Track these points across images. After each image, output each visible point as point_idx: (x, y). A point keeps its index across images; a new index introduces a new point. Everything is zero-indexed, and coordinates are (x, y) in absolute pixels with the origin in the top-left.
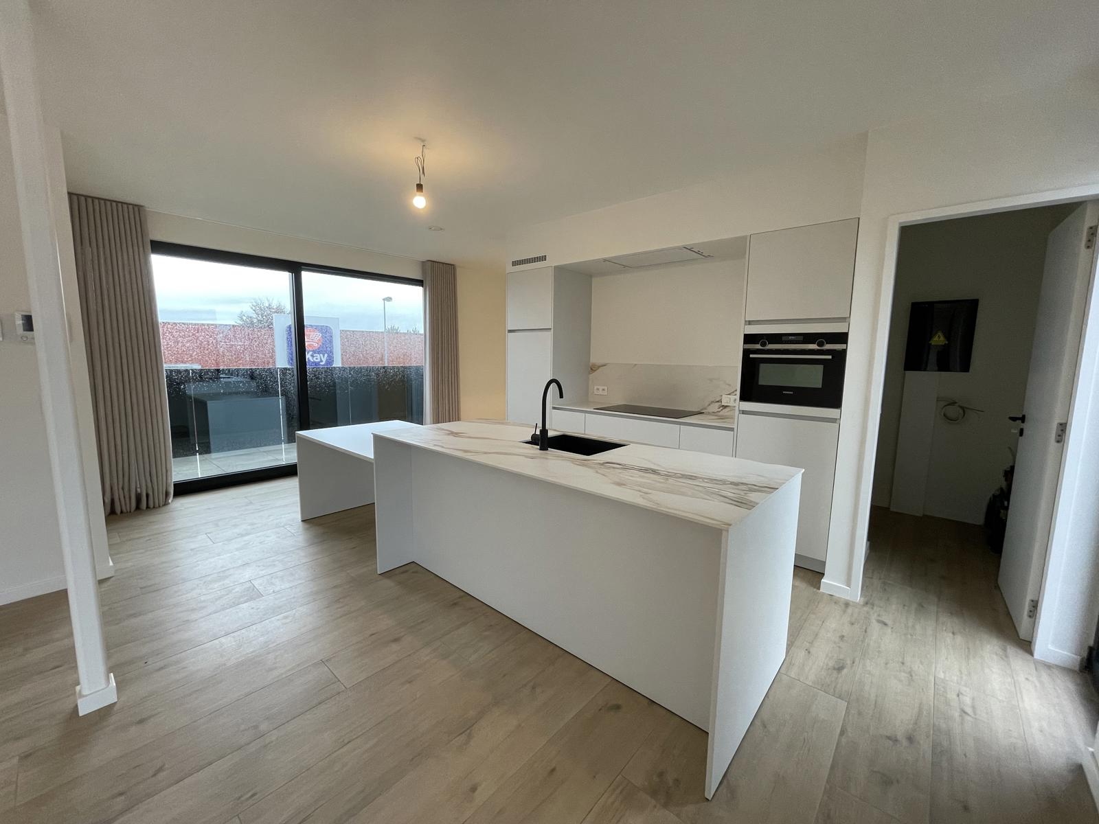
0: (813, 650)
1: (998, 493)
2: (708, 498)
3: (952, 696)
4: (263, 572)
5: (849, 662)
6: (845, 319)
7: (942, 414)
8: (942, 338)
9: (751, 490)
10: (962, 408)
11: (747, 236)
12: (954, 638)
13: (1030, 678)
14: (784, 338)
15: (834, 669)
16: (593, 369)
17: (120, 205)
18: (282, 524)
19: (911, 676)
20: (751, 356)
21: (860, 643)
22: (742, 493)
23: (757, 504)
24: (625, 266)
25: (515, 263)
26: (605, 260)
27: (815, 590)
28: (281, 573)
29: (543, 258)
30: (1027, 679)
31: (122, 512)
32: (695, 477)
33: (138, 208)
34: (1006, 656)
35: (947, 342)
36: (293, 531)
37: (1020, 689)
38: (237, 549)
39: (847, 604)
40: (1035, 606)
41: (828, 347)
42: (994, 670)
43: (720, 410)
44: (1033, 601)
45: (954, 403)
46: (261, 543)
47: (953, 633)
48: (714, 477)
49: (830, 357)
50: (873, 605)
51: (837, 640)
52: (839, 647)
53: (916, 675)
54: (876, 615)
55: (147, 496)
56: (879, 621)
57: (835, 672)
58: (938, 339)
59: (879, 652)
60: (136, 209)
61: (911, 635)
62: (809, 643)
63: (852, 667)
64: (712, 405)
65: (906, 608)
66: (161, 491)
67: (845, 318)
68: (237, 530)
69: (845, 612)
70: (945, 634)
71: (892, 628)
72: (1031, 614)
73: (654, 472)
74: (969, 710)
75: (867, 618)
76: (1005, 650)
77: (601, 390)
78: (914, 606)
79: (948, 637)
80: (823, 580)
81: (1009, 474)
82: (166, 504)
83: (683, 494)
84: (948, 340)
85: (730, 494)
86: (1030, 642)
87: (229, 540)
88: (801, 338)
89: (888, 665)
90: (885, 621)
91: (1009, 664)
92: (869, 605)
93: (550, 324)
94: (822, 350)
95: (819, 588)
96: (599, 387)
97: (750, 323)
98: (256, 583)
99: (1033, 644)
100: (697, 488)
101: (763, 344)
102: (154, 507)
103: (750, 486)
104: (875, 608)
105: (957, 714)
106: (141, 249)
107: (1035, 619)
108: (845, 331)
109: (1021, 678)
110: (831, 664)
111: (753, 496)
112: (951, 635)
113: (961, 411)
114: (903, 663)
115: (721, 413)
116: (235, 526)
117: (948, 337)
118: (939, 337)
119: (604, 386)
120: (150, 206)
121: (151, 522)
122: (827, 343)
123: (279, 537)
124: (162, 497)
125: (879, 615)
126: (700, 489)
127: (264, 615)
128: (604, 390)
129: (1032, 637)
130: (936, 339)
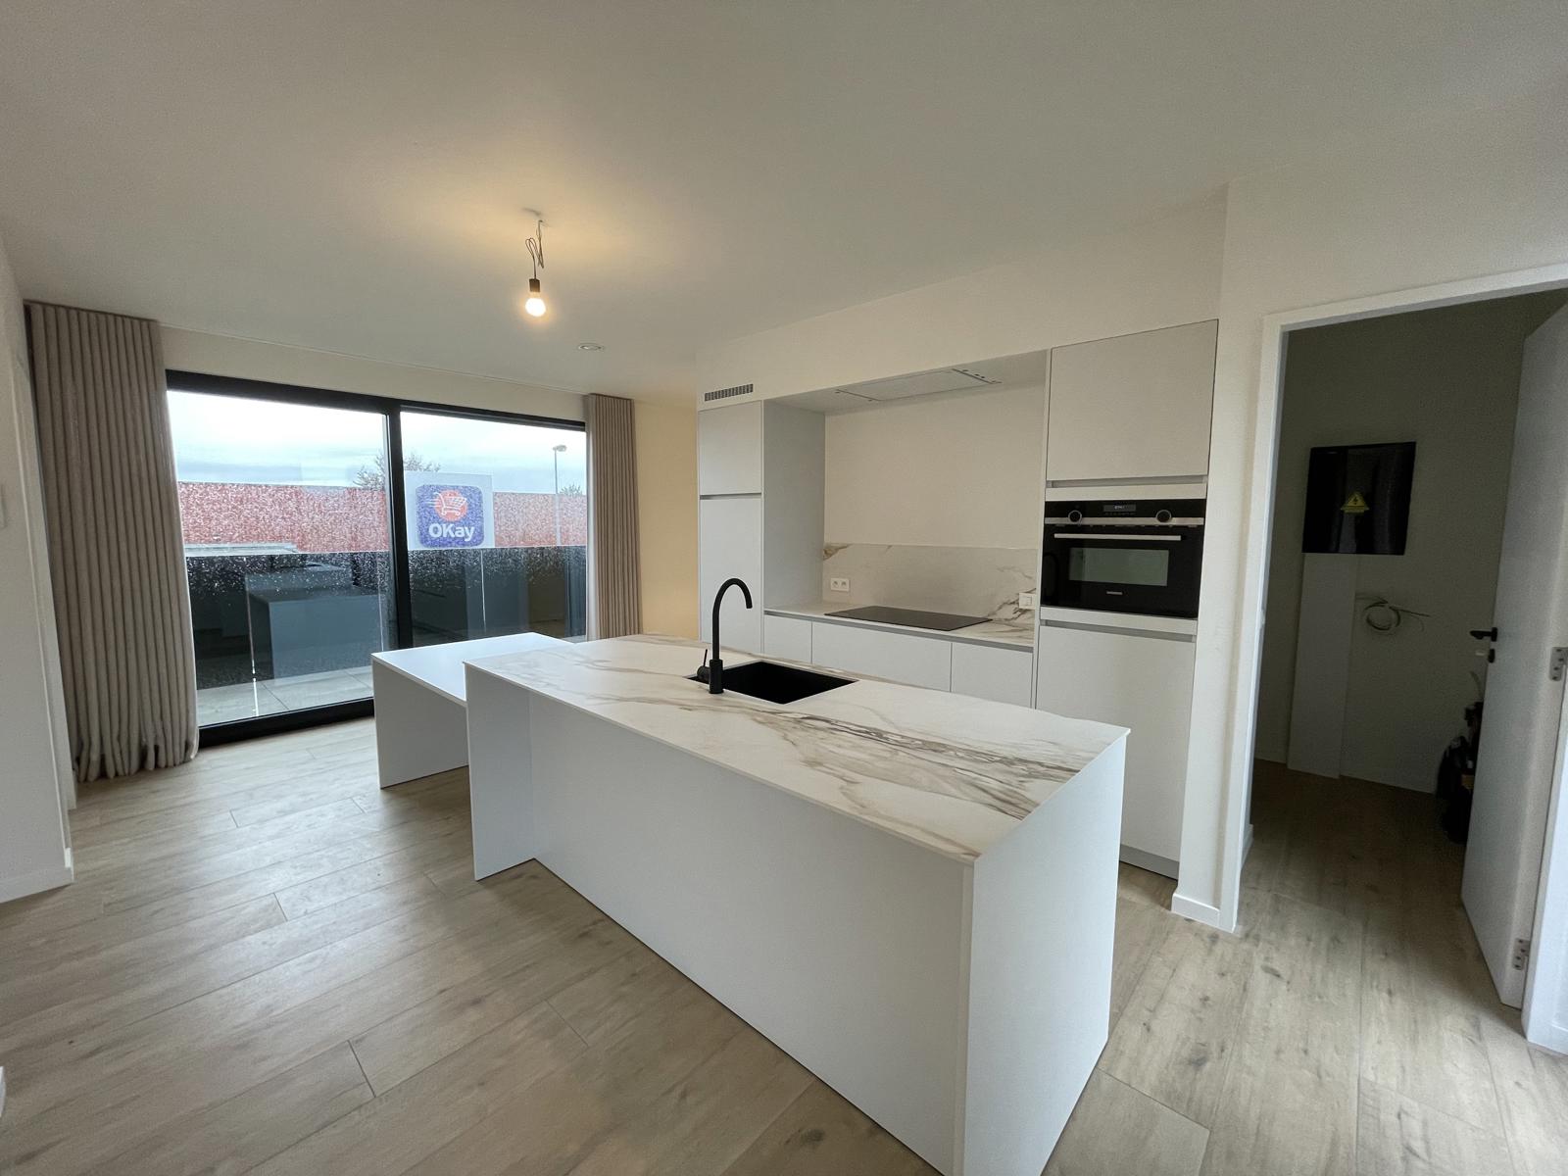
0: (1155, 1026)
1: (1456, 744)
2: (953, 791)
3: (1388, 1117)
4: (299, 877)
5: (1214, 1048)
6: (1200, 479)
7: (1365, 618)
8: (1360, 502)
9: (1031, 775)
10: (1396, 611)
11: (1045, 351)
12: (1391, 1002)
13: (1524, 1084)
14: (1106, 508)
15: (1191, 1062)
16: (828, 552)
17: (119, 319)
18: (351, 794)
19: (1320, 1077)
20: (1056, 536)
21: (1234, 1012)
22: (1014, 780)
23: (1037, 805)
24: (871, 399)
25: (709, 397)
26: (838, 391)
27: (1163, 910)
28: (326, 880)
29: (749, 389)
30: (1517, 1083)
31: (117, 775)
32: (944, 745)
33: (147, 325)
34: (1480, 1038)
35: (1368, 509)
36: (363, 806)
37: (1507, 1103)
38: (271, 838)
39: (1214, 937)
40: (1525, 952)
41: (1175, 521)
42: (1460, 1066)
43: (1016, 615)
44: (1521, 941)
45: (1381, 603)
46: (309, 826)
47: (1390, 993)
48: (977, 746)
49: (1178, 538)
50: (1257, 938)
51: (1197, 1005)
52: (1200, 1019)
53: (1328, 1075)
54: (1262, 956)
55: (157, 748)
56: (1268, 970)
57: (1191, 1068)
58: (1355, 504)
59: (1266, 1029)
60: (144, 324)
61: (1320, 997)
62: (1150, 1011)
63: (1220, 1058)
64: (1004, 608)
65: (1312, 944)
66: (177, 740)
67: (1202, 476)
68: (280, 805)
69: (1210, 951)
70: (1375, 992)
71: (1288, 983)
72: (1519, 963)
73: (878, 736)
74: (1418, 1146)
75: (1248, 964)
76: (1477, 1026)
77: (840, 583)
78: (1325, 940)
79: (1379, 1002)
80: (1175, 895)
81: (1475, 715)
82: (186, 760)
83: (913, 784)
84: (1368, 506)
85: (994, 784)
86: (1520, 1010)
87: (262, 822)
88: (1133, 508)
89: (1282, 1056)
90: (1277, 968)
91: (1485, 1054)
92: (1251, 939)
93: (759, 488)
94: (1167, 526)
95: (1169, 907)
96: (836, 580)
97: (1054, 484)
98: (282, 897)
99: (1524, 1014)
100: (942, 771)
101: (1075, 518)
102: (166, 766)
103: (1031, 766)
104: (1261, 944)
105: (1397, 1155)
106: (151, 384)
107: (1527, 972)
108: (1201, 497)
109: (1508, 1084)
110: (1185, 1053)
111: (1034, 789)
112: (1385, 995)
113: (1394, 616)
114: (1306, 1052)
115: (1018, 621)
116: (279, 797)
117: (1369, 499)
118: (1356, 500)
119: (844, 578)
120: (165, 320)
121: (154, 792)
122: (1173, 517)
123: (338, 816)
124: (179, 750)
125: (1267, 959)
126: (947, 773)
127: (279, 955)
128: (844, 583)
129: (1522, 1004)
130: (1351, 503)
